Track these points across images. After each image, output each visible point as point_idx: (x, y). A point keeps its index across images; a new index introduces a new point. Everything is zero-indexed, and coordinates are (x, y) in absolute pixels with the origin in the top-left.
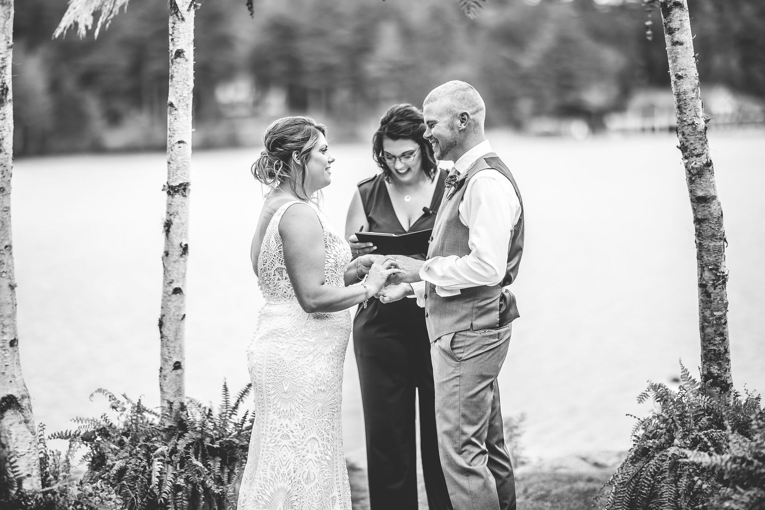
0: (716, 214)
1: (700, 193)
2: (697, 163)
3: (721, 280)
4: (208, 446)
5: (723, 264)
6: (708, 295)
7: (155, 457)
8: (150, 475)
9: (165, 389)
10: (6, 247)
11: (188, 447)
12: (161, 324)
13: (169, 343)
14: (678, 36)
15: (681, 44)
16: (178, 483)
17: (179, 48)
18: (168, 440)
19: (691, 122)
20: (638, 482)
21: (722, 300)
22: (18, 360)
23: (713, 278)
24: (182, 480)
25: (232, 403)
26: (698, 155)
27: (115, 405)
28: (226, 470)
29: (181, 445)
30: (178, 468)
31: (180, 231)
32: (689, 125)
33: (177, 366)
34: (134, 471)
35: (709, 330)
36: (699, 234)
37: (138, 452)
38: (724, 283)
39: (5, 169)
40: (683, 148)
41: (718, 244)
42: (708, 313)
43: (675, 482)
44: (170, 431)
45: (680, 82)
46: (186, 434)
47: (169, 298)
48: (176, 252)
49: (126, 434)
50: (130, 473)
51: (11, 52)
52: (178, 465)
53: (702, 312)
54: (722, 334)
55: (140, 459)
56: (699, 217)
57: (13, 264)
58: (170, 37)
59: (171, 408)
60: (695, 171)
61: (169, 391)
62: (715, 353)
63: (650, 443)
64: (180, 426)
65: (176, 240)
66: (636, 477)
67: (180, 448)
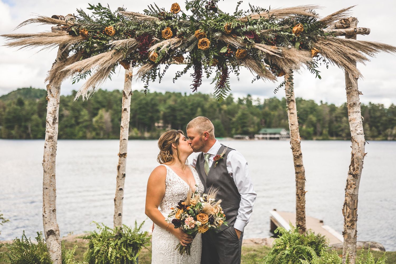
0: (303, 171)
1: (298, 164)
2: (297, 154)
3: (303, 193)
4: (129, 243)
5: (305, 188)
6: (299, 198)
7: (110, 246)
8: (108, 253)
9: (115, 222)
10: (53, 175)
11: (121, 243)
12: (115, 200)
13: (117, 207)
14: (292, 111)
15: (293, 114)
16: (117, 256)
17: (125, 108)
18: (115, 240)
19: (295, 140)
20: (274, 261)
21: (304, 200)
22: (56, 217)
23: (301, 192)
24: (119, 255)
25: (138, 228)
26: (298, 151)
27: (98, 227)
28: (134, 252)
29: (119, 242)
30: (118, 250)
31: (123, 169)
32: (295, 141)
33: (120, 215)
34: (103, 251)
35: (299, 210)
36: (297, 177)
37: (104, 244)
38: (305, 194)
39: (54, 147)
40: (293, 148)
41: (303, 181)
42: (299, 204)
44: (116, 237)
45: (292, 126)
46: (121, 239)
47: (118, 192)
48: (121, 176)
49: (101, 237)
50: (101, 252)
51: (59, 105)
52: (118, 249)
53: (297, 203)
54: (303, 211)
55: (105, 247)
56: (297, 172)
57: (55, 182)
58: (122, 104)
59: (117, 229)
60: (296, 156)
61: (117, 223)
62: (301, 218)
63: (278, 247)
64: (120, 235)
65: (121, 172)
66: (273, 260)
67: (119, 244)
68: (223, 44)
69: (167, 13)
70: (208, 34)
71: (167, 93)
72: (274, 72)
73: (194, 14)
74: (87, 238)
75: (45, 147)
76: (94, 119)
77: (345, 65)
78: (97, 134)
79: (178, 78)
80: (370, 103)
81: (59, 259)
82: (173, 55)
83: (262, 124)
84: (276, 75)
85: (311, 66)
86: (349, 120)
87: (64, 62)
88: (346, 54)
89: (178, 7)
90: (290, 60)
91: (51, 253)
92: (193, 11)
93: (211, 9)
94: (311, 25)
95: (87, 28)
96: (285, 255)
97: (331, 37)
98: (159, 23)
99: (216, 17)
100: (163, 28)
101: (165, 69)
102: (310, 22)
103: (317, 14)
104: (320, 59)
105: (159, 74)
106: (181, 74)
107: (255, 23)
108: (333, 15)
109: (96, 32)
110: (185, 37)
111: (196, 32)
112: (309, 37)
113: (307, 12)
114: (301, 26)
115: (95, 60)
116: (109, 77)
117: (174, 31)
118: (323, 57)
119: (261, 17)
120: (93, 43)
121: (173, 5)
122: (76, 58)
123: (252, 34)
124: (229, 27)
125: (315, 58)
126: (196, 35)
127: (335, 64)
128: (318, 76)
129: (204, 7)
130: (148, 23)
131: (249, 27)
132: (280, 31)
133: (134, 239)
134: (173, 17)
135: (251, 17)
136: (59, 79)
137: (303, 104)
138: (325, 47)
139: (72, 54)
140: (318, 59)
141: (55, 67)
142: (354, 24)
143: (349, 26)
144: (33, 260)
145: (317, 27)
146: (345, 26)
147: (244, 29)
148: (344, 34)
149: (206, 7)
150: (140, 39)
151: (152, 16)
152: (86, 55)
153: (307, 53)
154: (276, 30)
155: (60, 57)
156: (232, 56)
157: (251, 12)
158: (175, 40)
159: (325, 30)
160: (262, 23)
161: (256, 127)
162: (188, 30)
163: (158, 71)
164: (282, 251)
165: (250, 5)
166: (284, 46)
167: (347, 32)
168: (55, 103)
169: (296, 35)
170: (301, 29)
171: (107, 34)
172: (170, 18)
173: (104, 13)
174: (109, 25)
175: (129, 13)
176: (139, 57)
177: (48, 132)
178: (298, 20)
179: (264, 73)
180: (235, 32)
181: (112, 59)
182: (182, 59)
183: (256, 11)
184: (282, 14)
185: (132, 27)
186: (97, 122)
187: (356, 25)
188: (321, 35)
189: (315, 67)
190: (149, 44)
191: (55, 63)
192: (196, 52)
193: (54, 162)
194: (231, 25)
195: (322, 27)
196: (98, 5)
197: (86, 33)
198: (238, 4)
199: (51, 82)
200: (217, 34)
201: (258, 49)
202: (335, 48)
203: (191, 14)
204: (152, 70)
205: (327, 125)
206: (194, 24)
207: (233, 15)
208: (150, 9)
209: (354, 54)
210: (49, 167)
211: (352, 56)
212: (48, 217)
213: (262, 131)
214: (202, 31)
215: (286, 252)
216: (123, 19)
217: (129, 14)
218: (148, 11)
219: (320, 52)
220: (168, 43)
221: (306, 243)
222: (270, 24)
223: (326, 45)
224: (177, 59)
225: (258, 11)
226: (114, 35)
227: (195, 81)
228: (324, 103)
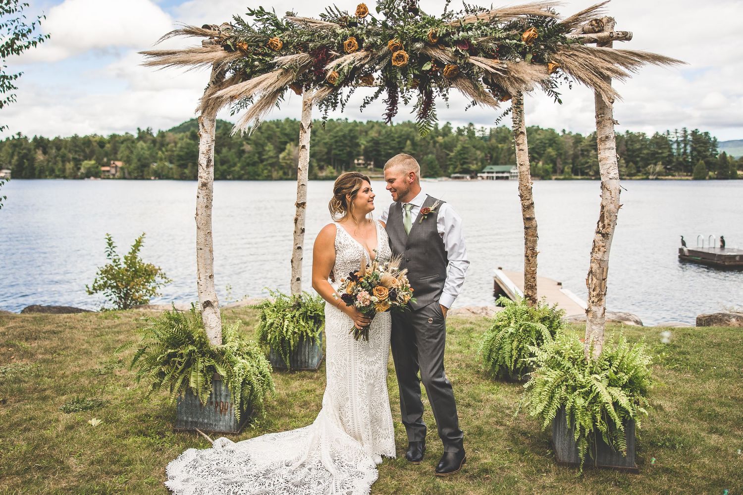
0: (534, 226)
1: (528, 216)
2: (527, 203)
3: (534, 254)
4: (309, 315)
5: (537, 247)
6: (529, 261)
7: (286, 319)
8: (283, 327)
10: (209, 233)
11: (300, 315)
12: (292, 262)
13: (295, 270)
14: (521, 147)
15: (523, 150)
16: (295, 331)
17: (303, 144)
18: (292, 311)
20: (494, 341)
21: (535, 263)
22: (213, 284)
23: (532, 253)
24: (297, 330)
26: (528, 200)
27: (272, 294)
28: (316, 326)
29: (297, 314)
30: (295, 324)
31: (301, 223)
32: (524, 186)
33: (298, 279)
34: (277, 324)
35: (529, 276)
36: (526, 234)
37: (279, 316)
38: (536, 256)
39: (208, 197)
40: (521, 196)
41: (535, 238)
42: (528, 268)
43: (511, 344)
44: (294, 307)
45: (521, 167)
46: (300, 309)
47: (296, 251)
48: (299, 232)
49: (275, 307)
50: (275, 325)
52: (296, 322)
53: (526, 267)
54: (534, 278)
55: (280, 319)
56: (527, 226)
58: (300, 140)
59: (295, 297)
60: (526, 207)
61: (294, 290)
62: (530, 286)
63: (500, 324)
64: (298, 305)
65: (299, 227)
66: (494, 339)
67: (297, 315)
68: (426, 58)
69: (351, 18)
70: (406, 46)
71: (368, 122)
72: (495, 95)
73: (388, 18)
74: (258, 308)
75: (198, 197)
76: (281, 156)
77: (595, 84)
78: (285, 173)
79: (366, 105)
80: (627, 132)
81: (218, 336)
82: (359, 74)
83: (487, 160)
84: (498, 99)
85: (548, 86)
86: (599, 159)
87: (219, 86)
88: (597, 68)
89: (365, 8)
90: (518, 78)
91: (208, 329)
92: (385, 14)
93: (411, 10)
94: (548, 29)
95: (245, 40)
96: (508, 334)
97: (576, 46)
98: (339, 31)
99: (416, 22)
100: (345, 38)
101: (349, 94)
102: (547, 25)
103: (557, 13)
104: (560, 77)
105: (341, 101)
106: (371, 100)
107: (471, 29)
108: (580, 15)
109: (258, 46)
110: (374, 50)
111: (390, 43)
112: (546, 46)
113: (543, 11)
114: (534, 31)
115: (255, 83)
116: (277, 105)
117: (360, 41)
118: (564, 73)
119: (478, 19)
120: (253, 60)
121: (359, 7)
122: (233, 81)
123: (465, 44)
124: (434, 35)
125: (553, 75)
126: (390, 46)
127: (581, 82)
128: (557, 100)
129: (400, 8)
130: (325, 32)
131: (461, 33)
132: (505, 39)
133: (316, 311)
134: (359, 23)
135: (465, 20)
136: (212, 109)
137: (539, 134)
138: (568, 60)
139: (229, 75)
140: (558, 76)
141: (207, 93)
142: (610, 27)
143: (603, 30)
144: (187, 337)
145: (557, 31)
146: (597, 30)
147: (455, 37)
148: (595, 41)
149: (404, 8)
150: (314, 54)
151: (331, 22)
152: (246, 77)
153: (543, 68)
154: (499, 37)
155: (214, 80)
156: (439, 74)
157: (464, 14)
158: (361, 54)
159: (568, 36)
160: (479, 28)
161: (479, 164)
162: (379, 41)
163: (339, 97)
164: (505, 328)
165: (464, 3)
166: (509, 60)
167: (599, 38)
168: (210, 140)
169: (528, 44)
170: (535, 35)
171: (272, 47)
172: (355, 24)
173: (268, 19)
174: (275, 36)
175: (299, 18)
176: (314, 78)
177: (201, 177)
178: (530, 23)
179: (482, 97)
180: (442, 42)
181: (278, 82)
182: (371, 80)
183: (472, 11)
184: (508, 14)
185: (305, 38)
186: (284, 158)
187: (613, 27)
188: (563, 43)
189: (553, 88)
190: (327, 60)
191: (208, 87)
192: (389, 70)
193: (209, 216)
194: (436, 32)
195: (564, 32)
196: (260, 9)
197: (245, 47)
198: (447, 3)
199: (203, 113)
200: (418, 45)
201: (473, 65)
202: (582, 60)
203: (384, 18)
204: (333, 95)
205: (570, 161)
206: (388, 32)
207: (441, 18)
208: (329, 13)
209: (609, 68)
210: (203, 222)
211: (606, 71)
212: (203, 285)
213: (487, 169)
214: (397, 41)
215: (511, 330)
216: (293, 27)
217: (300, 21)
218: (325, 15)
219: (560, 67)
220: (352, 58)
221: (536, 318)
222: (491, 29)
223: (570, 56)
224: (365, 79)
225: (475, 11)
226: (282, 49)
227: (388, 110)
228: (567, 132)
